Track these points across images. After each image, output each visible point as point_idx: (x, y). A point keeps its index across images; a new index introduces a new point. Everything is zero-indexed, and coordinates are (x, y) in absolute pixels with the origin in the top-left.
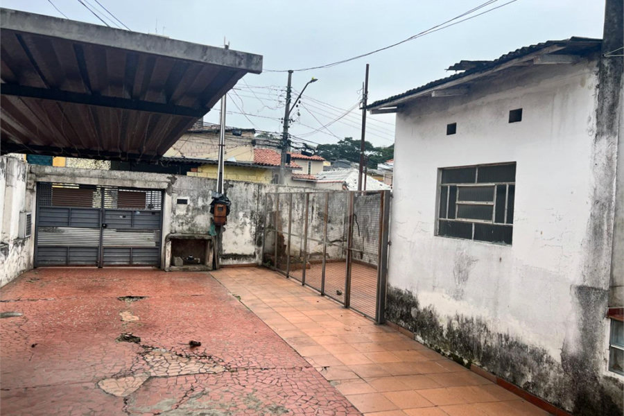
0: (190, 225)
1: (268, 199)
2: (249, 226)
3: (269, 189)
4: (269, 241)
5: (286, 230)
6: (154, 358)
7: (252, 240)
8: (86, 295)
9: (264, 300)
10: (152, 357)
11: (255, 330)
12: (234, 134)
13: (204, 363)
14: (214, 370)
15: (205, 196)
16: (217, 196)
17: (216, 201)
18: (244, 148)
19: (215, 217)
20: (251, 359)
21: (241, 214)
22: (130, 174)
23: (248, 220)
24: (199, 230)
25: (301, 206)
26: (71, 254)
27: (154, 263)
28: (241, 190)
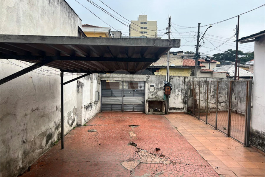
0: (155, 95)
1: (189, 83)
2: (180, 95)
3: (190, 79)
4: (190, 102)
5: (197, 97)
6: (142, 154)
7: (182, 101)
8: (118, 124)
9: (188, 130)
10: (141, 154)
11: (184, 145)
12: (174, 55)
13: (162, 159)
14: (165, 163)
15: (161, 83)
16: (166, 83)
17: (166, 85)
18: (178, 60)
19: (165, 92)
20: (182, 159)
21: (177, 90)
22: (132, 76)
23: (180, 93)
24: (159, 97)
25: (205, 86)
26: (113, 107)
27: (142, 111)
28: (177, 80)
